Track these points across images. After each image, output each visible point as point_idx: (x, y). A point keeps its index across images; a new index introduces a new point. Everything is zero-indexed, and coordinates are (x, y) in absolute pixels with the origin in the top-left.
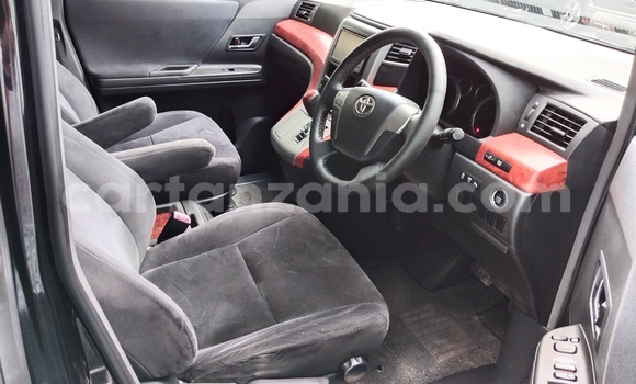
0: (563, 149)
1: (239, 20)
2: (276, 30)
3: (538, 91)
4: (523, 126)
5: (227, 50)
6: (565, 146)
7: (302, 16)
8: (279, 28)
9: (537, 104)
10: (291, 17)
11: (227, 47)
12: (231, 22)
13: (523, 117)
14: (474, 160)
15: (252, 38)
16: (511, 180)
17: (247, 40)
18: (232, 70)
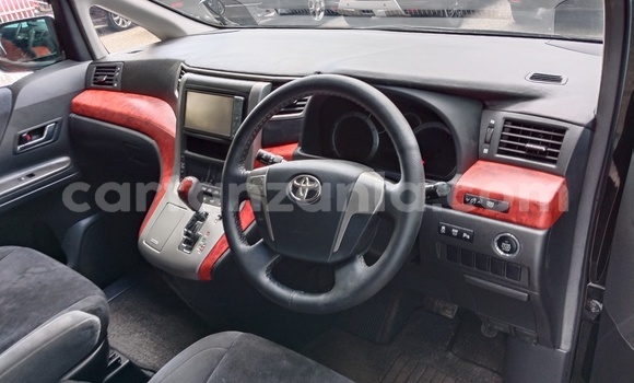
0: (553, 166)
1: (21, 110)
2: (74, 108)
3: (485, 107)
4: (486, 151)
5: (15, 153)
6: (554, 162)
7: (103, 83)
8: (78, 105)
9: (493, 122)
10: (87, 88)
11: (15, 148)
12: (9, 115)
13: (481, 141)
14: (450, 208)
15: (43, 128)
16: (514, 219)
17: (40, 131)
18: (31, 175)
